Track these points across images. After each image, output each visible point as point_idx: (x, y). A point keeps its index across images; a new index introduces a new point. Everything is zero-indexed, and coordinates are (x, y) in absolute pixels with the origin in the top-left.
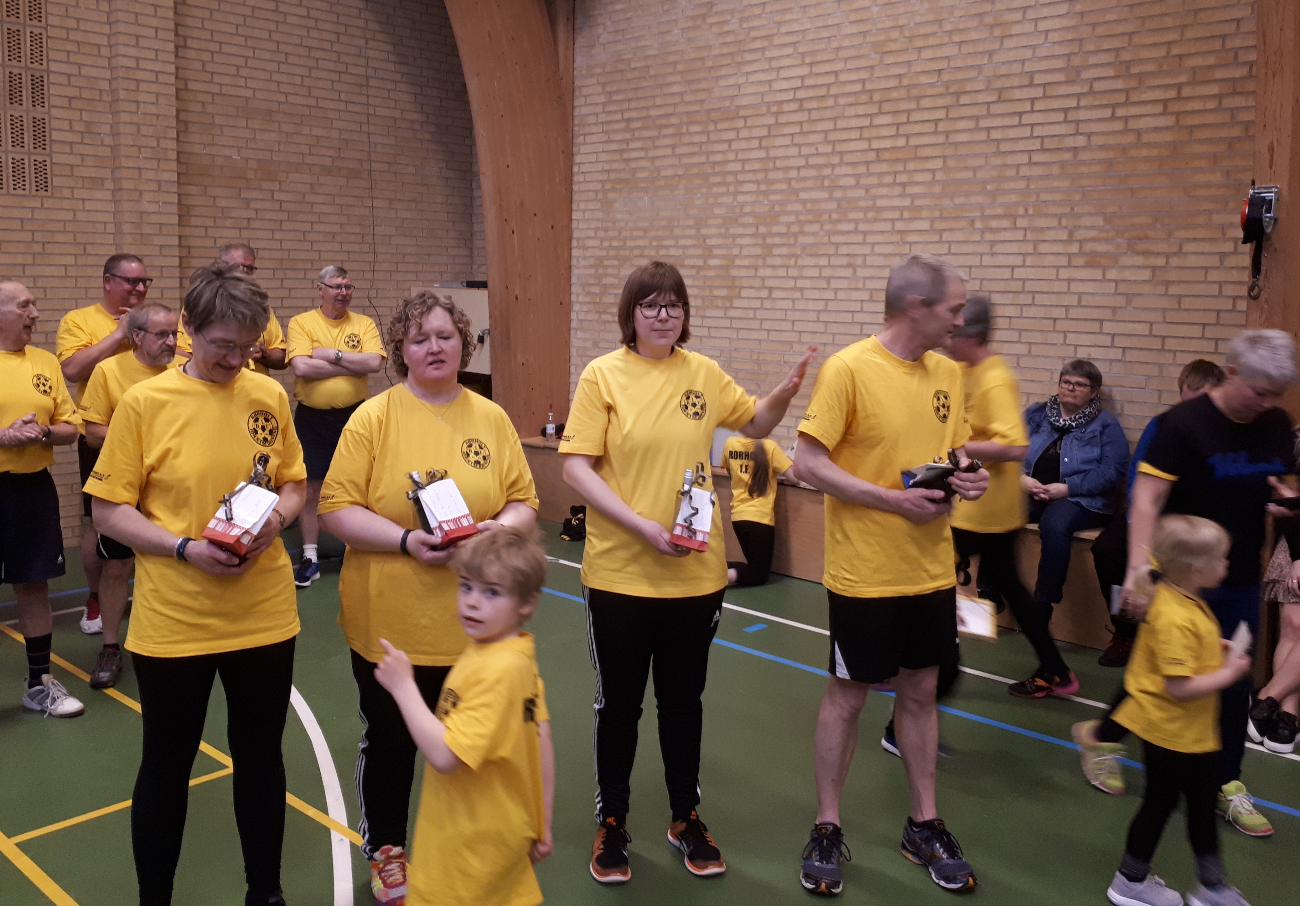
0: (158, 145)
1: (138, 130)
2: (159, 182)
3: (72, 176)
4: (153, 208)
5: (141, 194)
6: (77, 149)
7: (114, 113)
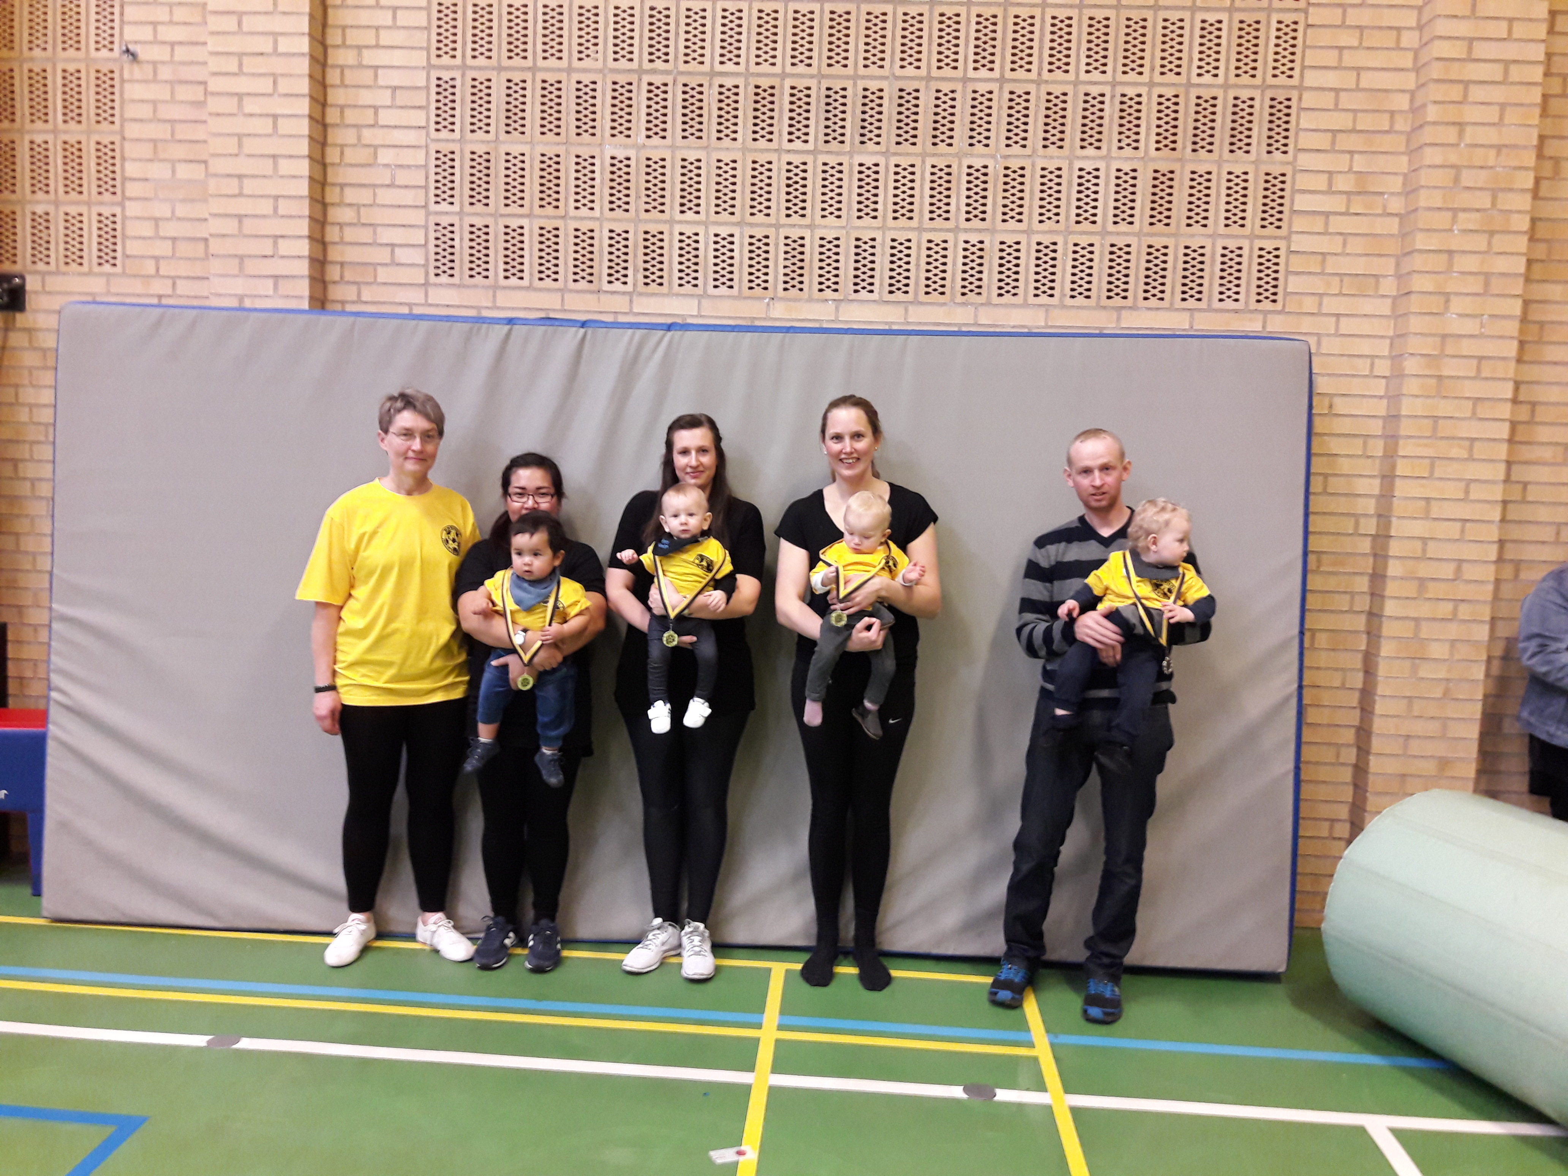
0: (1494, 204)
1: (1457, 180)
2: (1487, 276)
3: (1322, 273)
4: (1470, 327)
5: (1447, 301)
6: (1338, 224)
7: (1413, 152)
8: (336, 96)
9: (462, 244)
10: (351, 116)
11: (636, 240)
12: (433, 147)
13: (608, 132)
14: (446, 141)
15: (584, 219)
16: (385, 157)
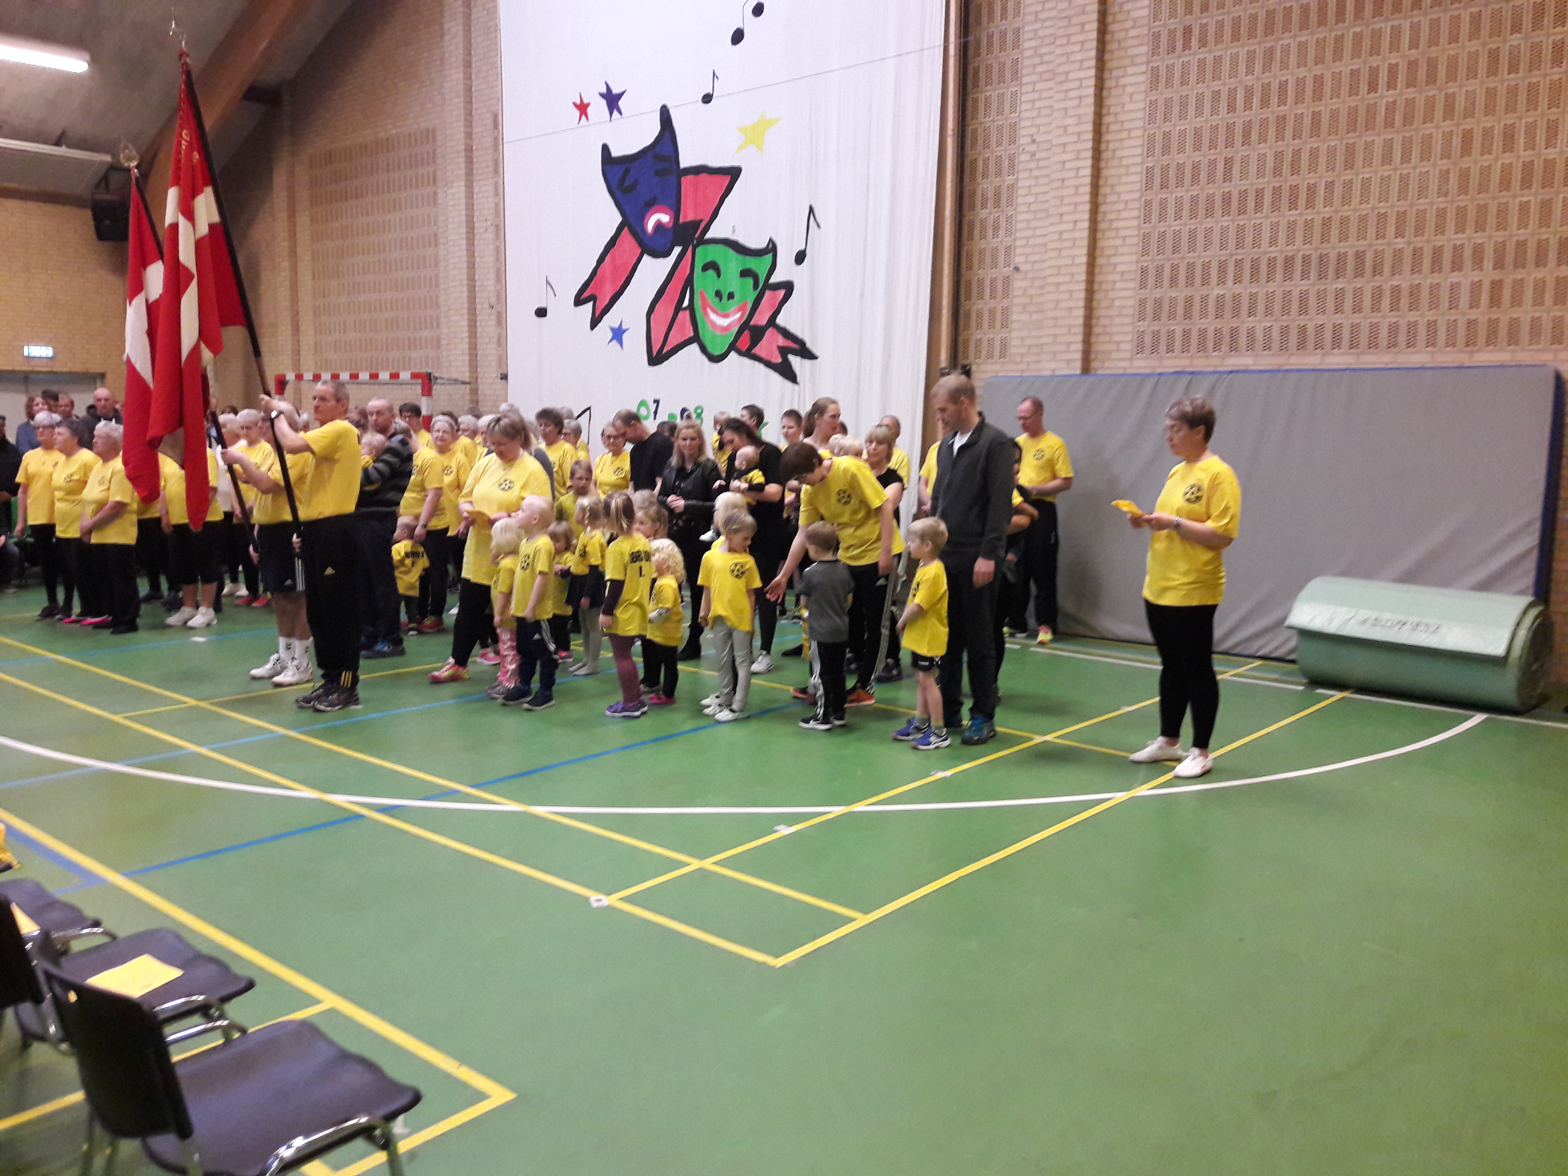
8: (1098, 279)
9: (1148, 339)
10: (1104, 286)
11: (1226, 331)
12: (1138, 297)
13: (1215, 283)
14: (1144, 293)
15: (1203, 323)
16: (1117, 303)
